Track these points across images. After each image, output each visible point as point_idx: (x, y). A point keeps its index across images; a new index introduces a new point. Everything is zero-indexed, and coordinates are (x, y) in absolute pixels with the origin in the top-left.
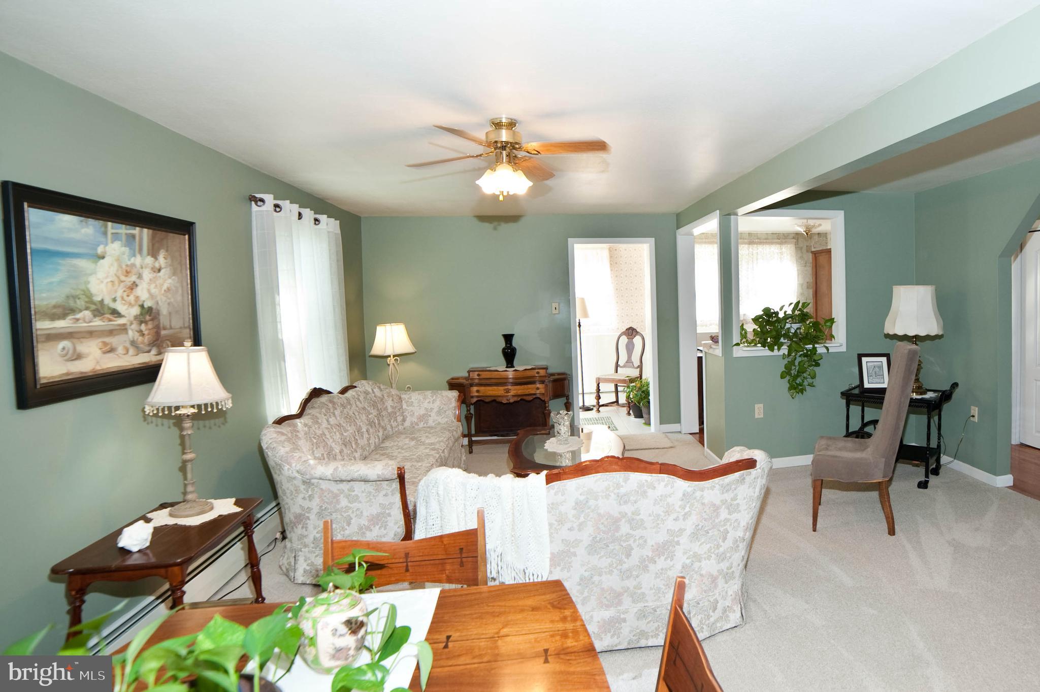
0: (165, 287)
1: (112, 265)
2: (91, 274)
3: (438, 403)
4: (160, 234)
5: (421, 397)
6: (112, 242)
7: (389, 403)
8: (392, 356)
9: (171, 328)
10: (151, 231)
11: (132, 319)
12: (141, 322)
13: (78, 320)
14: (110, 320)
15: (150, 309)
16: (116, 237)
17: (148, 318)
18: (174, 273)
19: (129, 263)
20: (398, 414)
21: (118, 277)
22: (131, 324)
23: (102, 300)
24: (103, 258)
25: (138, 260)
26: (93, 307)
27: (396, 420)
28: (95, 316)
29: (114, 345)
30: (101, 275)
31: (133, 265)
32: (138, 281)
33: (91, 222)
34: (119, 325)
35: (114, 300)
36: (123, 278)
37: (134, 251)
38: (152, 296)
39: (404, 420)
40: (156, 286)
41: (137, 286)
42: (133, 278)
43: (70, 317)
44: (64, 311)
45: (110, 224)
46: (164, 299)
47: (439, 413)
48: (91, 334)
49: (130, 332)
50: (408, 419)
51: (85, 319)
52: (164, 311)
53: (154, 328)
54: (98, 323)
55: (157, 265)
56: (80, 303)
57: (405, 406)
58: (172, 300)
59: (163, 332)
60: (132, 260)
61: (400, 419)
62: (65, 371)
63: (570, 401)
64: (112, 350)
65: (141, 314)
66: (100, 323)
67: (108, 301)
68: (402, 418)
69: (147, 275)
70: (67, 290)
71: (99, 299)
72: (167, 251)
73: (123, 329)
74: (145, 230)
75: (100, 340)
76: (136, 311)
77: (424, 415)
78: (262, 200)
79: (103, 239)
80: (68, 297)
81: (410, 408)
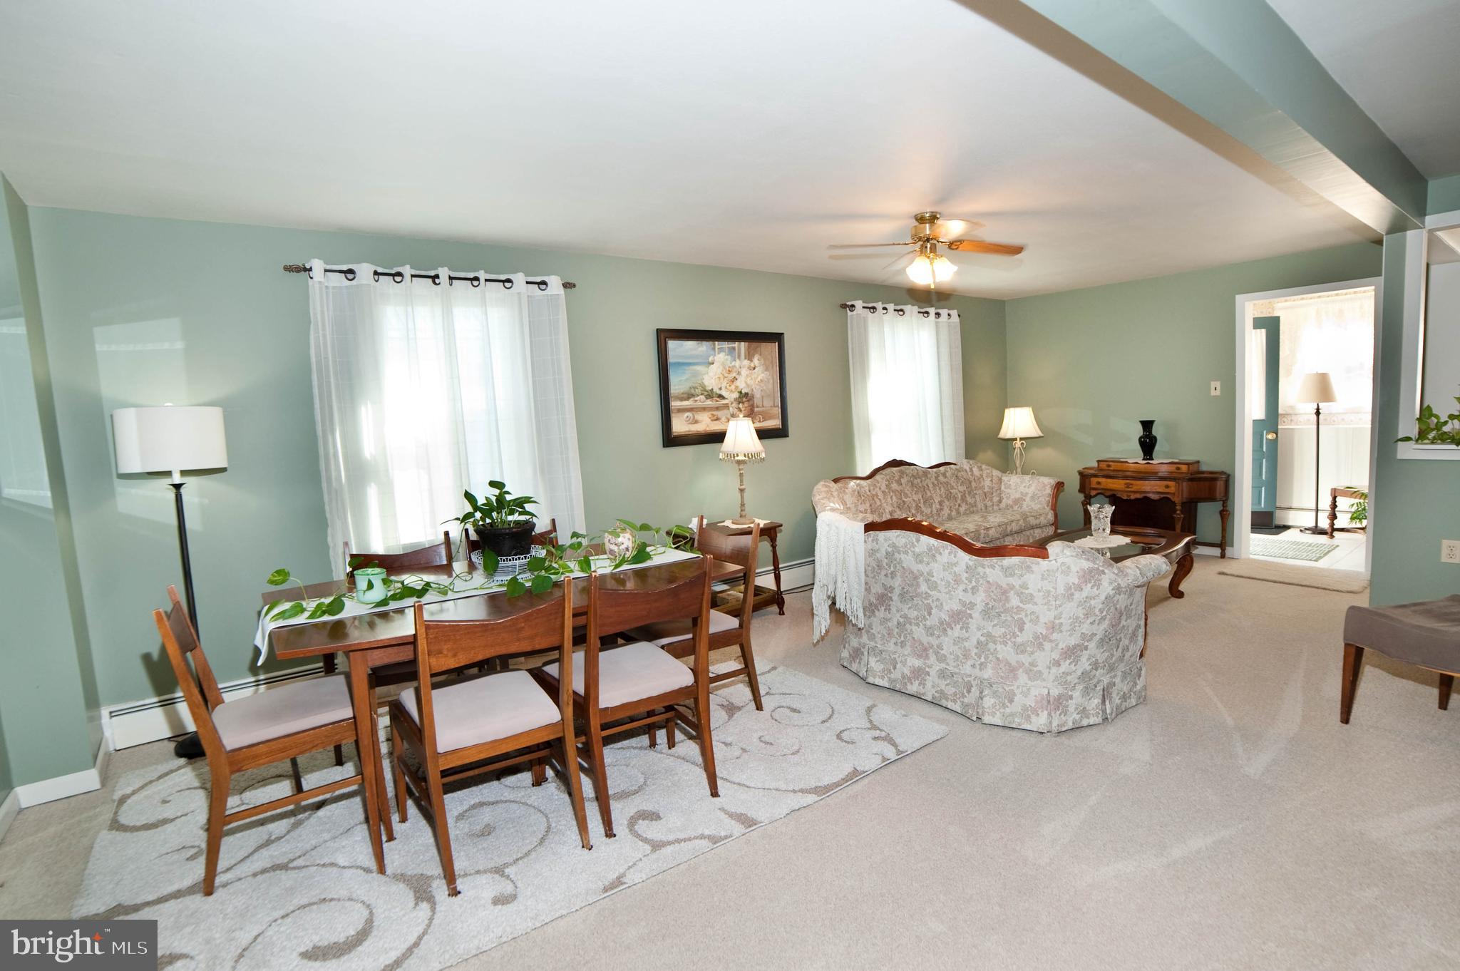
0: (759, 379)
1: (719, 367)
2: (705, 374)
3: (1033, 488)
4: (754, 345)
5: (1018, 481)
6: (719, 354)
7: (987, 483)
8: (1018, 439)
9: (763, 406)
10: (747, 344)
11: (733, 400)
12: (739, 403)
13: (696, 401)
14: (717, 401)
15: (747, 394)
16: (721, 350)
17: (744, 399)
18: (767, 370)
19: (731, 365)
20: (994, 494)
21: (723, 375)
22: (732, 403)
23: (712, 389)
24: (713, 363)
25: (737, 363)
26: (706, 393)
27: (991, 500)
28: (707, 399)
29: (719, 416)
30: (711, 374)
31: (734, 366)
32: (737, 377)
33: (704, 343)
34: (723, 404)
35: (720, 389)
36: (726, 375)
37: (735, 358)
38: (748, 385)
39: (1000, 501)
40: (752, 379)
41: (737, 379)
42: (734, 375)
43: (692, 399)
44: (689, 396)
45: (716, 343)
46: (758, 387)
47: (1033, 498)
48: (704, 409)
49: (731, 408)
50: (1004, 501)
51: (701, 401)
52: (758, 395)
53: (749, 406)
54: (709, 403)
55: (752, 365)
56: (698, 391)
57: (1003, 488)
58: (765, 388)
59: (756, 409)
60: (733, 363)
61: (996, 499)
62: (687, 429)
63: (1229, 508)
64: (718, 419)
65: (740, 397)
66: (711, 403)
67: (716, 390)
68: (998, 499)
69: (744, 372)
70: (689, 384)
71: (710, 388)
72: (761, 355)
73: (726, 407)
74: (743, 343)
75: (711, 413)
76: (736, 395)
77: (1019, 498)
78: (853, 306)
79: (712, 352)
80: (691, 388)
81: (1009, 491)
